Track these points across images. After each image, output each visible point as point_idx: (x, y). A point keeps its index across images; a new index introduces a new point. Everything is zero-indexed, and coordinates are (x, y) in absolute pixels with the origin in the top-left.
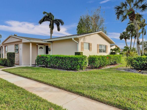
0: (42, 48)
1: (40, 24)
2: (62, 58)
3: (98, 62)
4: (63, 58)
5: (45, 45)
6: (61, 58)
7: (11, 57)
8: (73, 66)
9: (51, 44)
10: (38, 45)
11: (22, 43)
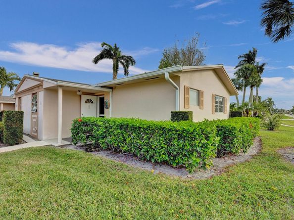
0: (92, 103)
1: (96, 63)
2: (140, 128)
5: (97, 96)
6: (136, 128)
7: (12, 121)
9: (111, 93)
10: (82, 96)
11: (43, 89)
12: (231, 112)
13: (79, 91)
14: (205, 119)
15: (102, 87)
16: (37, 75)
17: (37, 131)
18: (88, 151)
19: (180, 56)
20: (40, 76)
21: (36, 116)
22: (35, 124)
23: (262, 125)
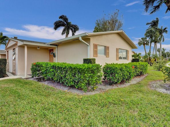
3: (120, 75)
4: (61, 69)
8: (77, 83)
9: (56, 48)
11: (17, 47)
12: (133, 59)
13: (38, 47)
14: (106, 63)
15: (51, 45)
16: (17, 38)
17: (15, 70)
18: (39, 81)
19: (107, 24)
20: (18, 39)
21: (14, 62)
22: (14, 66)
23: (155, 67)
